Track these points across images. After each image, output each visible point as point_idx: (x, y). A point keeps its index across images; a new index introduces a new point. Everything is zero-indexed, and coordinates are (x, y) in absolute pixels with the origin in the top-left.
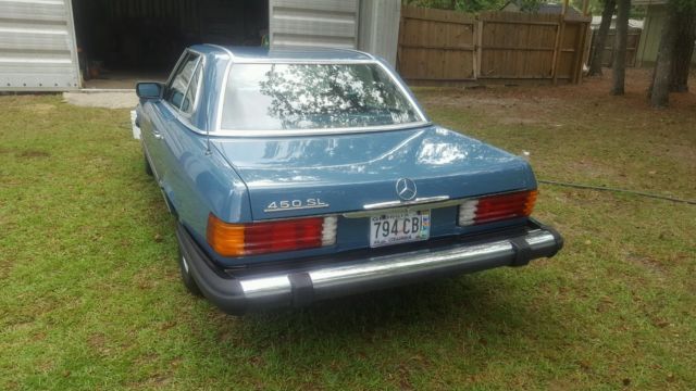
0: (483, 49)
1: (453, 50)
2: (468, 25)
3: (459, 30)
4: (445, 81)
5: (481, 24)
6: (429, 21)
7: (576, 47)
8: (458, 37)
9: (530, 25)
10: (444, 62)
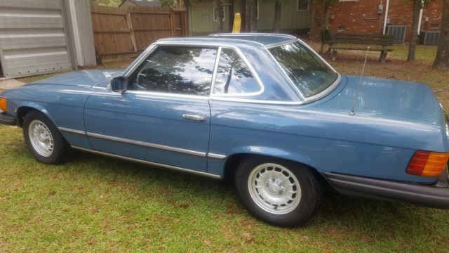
0: (134, 31)
1: (118, 33)
2: (123, 15)
3: (119, 19)
4: (118, 54)
5: (129, 15)
6: (99, 14)
7: (181, 27)
8: (119, 24)
9: (155, 14)
10: (114, 42)
